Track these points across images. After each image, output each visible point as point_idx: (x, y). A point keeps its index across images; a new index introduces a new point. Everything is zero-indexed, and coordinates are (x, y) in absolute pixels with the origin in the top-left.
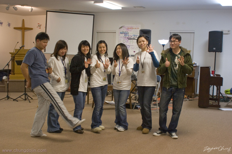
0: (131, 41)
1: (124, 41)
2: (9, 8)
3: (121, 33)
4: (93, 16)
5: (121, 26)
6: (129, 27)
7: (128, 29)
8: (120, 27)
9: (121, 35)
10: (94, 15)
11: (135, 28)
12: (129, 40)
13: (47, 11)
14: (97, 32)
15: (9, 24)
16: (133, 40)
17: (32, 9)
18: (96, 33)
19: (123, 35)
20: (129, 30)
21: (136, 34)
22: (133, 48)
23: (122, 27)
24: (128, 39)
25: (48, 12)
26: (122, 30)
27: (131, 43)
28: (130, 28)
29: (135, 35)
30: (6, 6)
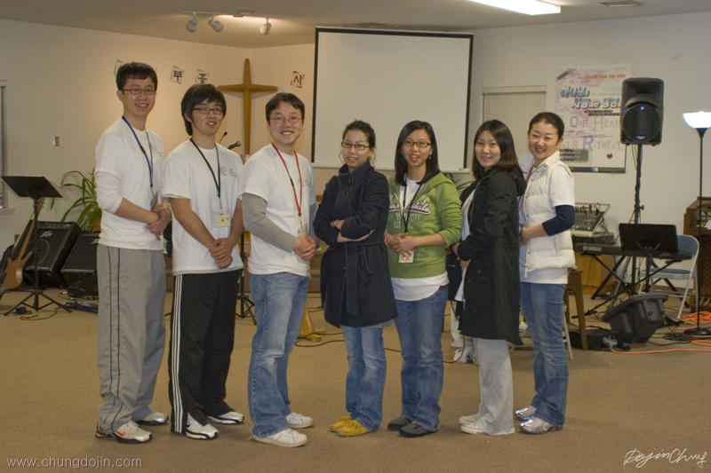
0: (599, 119)
1: (574, 120)
2: (195, 24)
3: (564, 95)
4: (468, 40)
5: (565, 69)
6: (591, 74)
7: (587, 79)
8: (561, 73)
9: (564, 101)
10: (471, 37)
11: (612, 77)
12: (592, 117)
13: (318, 30)
14: (484, 94)
15: (203, 75)
16: (605, 117)
17: (268, 25)
18: (481, 96)
19: (572, 100)
20: (592, 83)
21: (616, 97)
22: (604, 145)
23: (565, 74)
24: (586, 114)
25: (320, 33)
26: (566, 84)
27: (599, 127)
28: (596, 77)
29: (610, 100)
30: (185, 18)
